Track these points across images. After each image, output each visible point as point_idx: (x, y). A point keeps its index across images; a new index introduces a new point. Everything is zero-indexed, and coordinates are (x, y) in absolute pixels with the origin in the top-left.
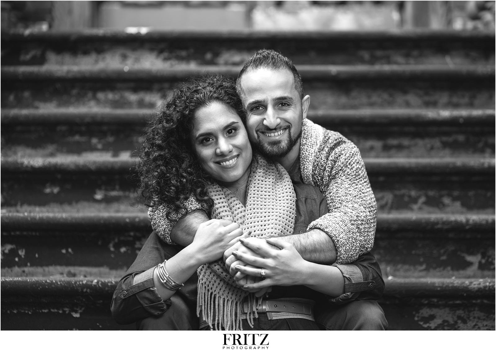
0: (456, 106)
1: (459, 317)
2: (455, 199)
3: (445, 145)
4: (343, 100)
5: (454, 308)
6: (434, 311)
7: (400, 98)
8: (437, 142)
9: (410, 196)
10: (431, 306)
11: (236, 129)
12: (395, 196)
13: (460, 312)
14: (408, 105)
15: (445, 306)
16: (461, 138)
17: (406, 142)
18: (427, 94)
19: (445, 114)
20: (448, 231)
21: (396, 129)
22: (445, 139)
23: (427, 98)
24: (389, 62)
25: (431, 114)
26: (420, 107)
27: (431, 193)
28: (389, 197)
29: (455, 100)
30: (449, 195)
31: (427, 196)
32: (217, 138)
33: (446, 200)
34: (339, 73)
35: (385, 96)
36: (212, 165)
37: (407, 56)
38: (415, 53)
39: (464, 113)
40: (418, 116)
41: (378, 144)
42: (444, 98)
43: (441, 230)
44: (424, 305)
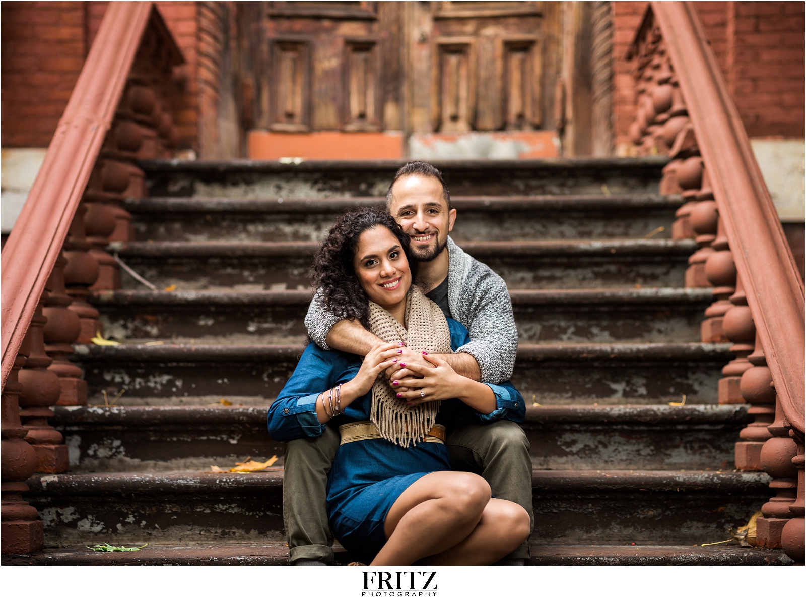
0: (611, 236)
1: (600, 442)
2: (603, 329)
3: (597, 276)
4: (496, 231)
5: (595, 432)
6: (576, 436)
7: (554, 229)
8: (588, 273)
9: (559, 327)
10: (573, 431)
11: (398, 253)
12: (544, 327)
13: (601, 437)
14: (563, 236)
15: (587, 431)
16: (613, 268)
17: (558, 273)
18: (582, 224)
19: (597, 244)
20: (593, 360)
21: (546, 260)
22: (597, 269)
23: (582, 229)
24: (544, 193)
25: (583, 244)
26: (574, 238)
27: (580, 323)
28: (537, 328)
29: (610, 230)
30: (598, 325)
31: (576, 326)
32: (381, 261)
33: (595, 330)
34: (492, 204)
35: (538, 227)
36: (376, 287)
37: (562, 185)
38: (570, 182)
39: (616, 243)
40: (570, 247)
41: (528, 276)
42: (599, 228)
43: (586, 359)
44: (566, 430)
